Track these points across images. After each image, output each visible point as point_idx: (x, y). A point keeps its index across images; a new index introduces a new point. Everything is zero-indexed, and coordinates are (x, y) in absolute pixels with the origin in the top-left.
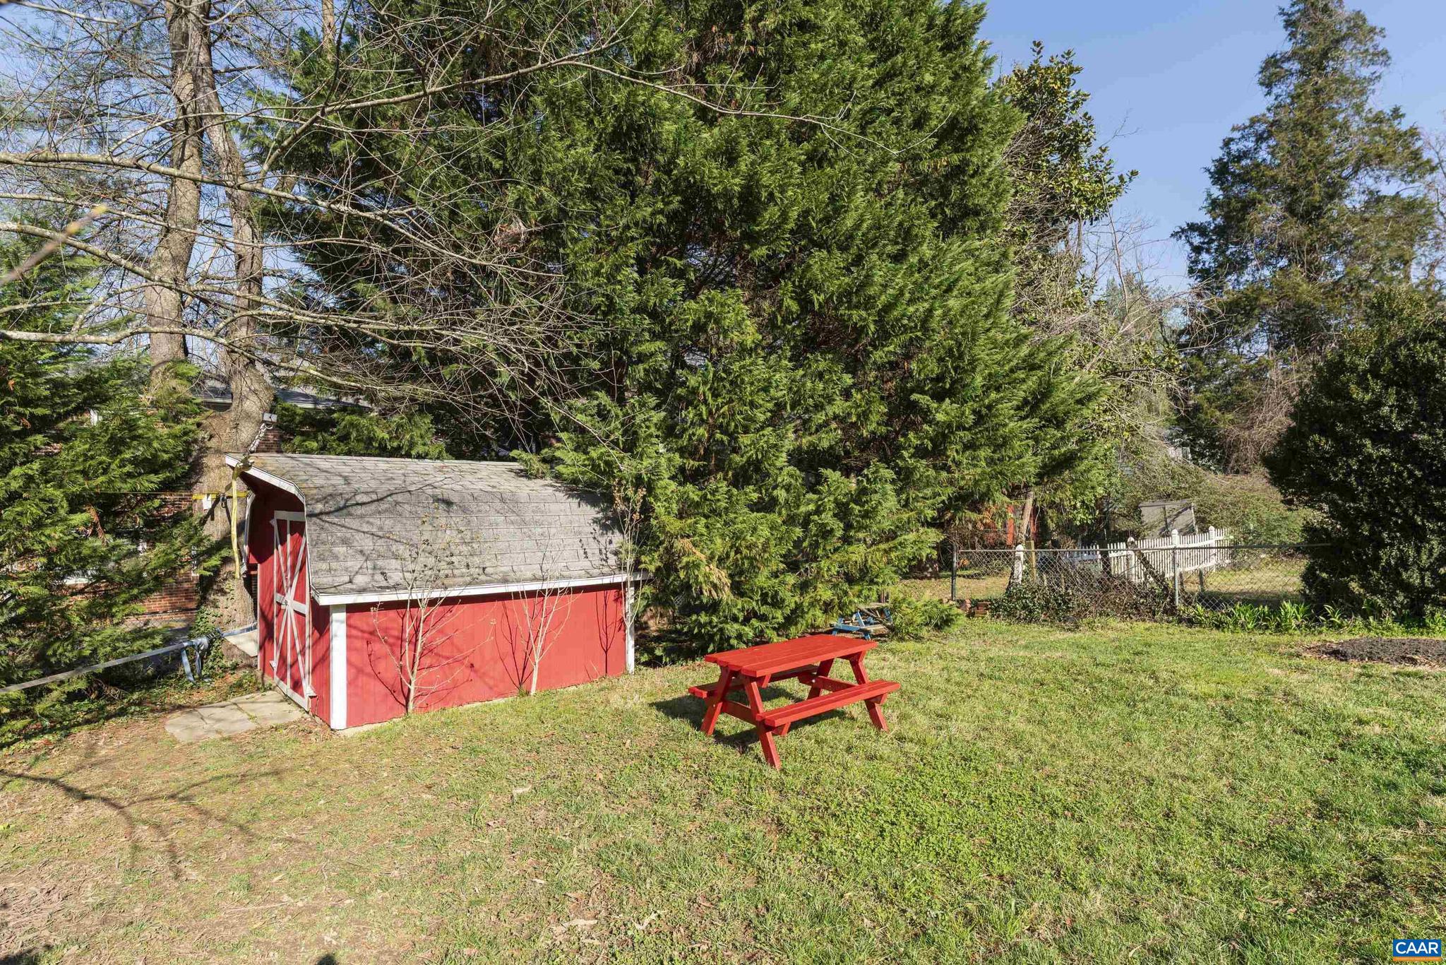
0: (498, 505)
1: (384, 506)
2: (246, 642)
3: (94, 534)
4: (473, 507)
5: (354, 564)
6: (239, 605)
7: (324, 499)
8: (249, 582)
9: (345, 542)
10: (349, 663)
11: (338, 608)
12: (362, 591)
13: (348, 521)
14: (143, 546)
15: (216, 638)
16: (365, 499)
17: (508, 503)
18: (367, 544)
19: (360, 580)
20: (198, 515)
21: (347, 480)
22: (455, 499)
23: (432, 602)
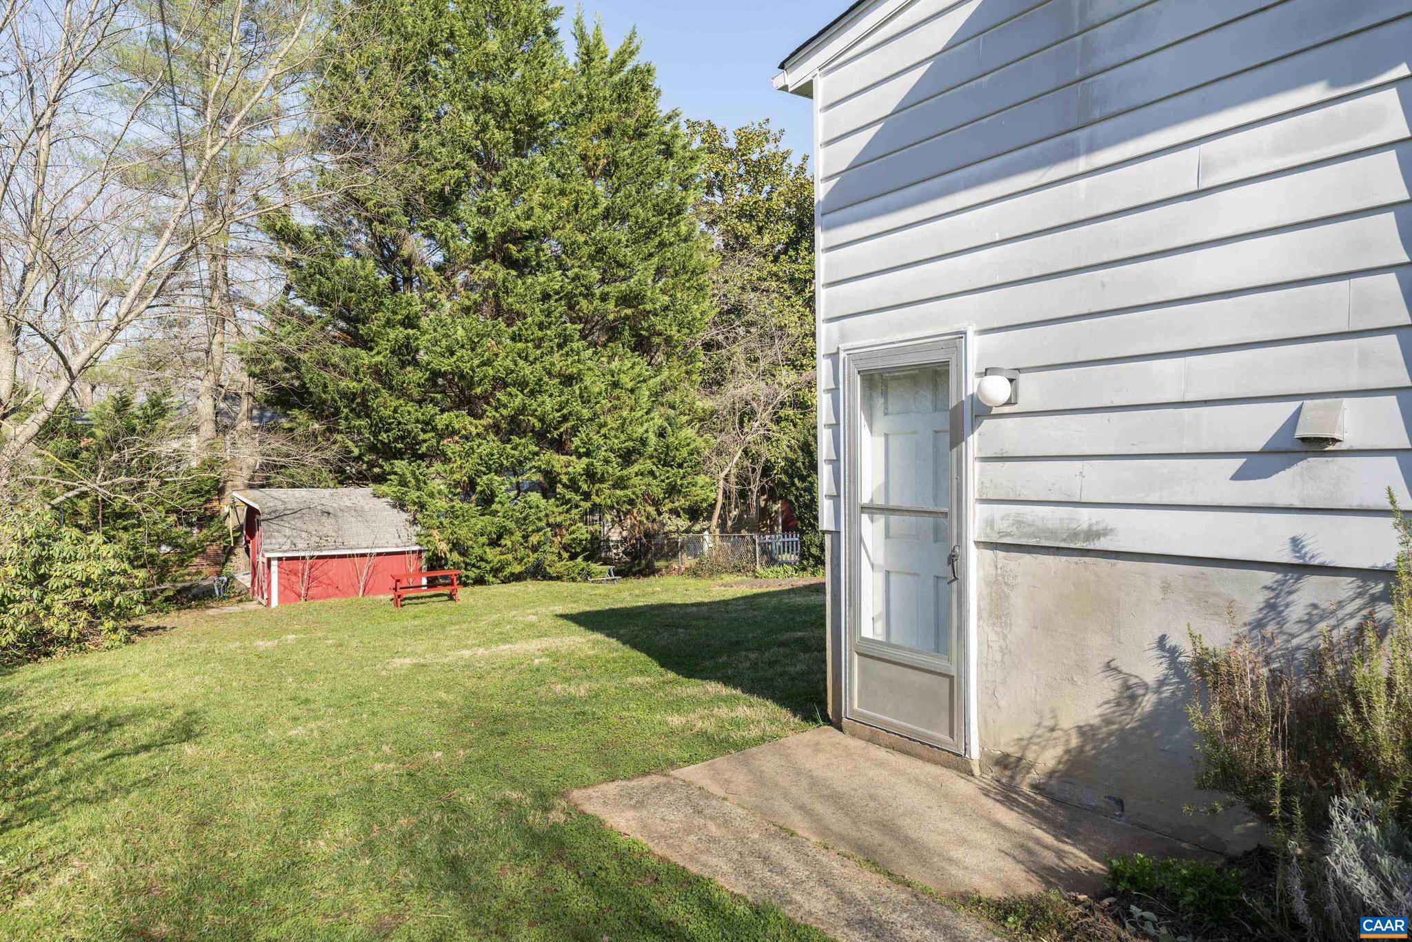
0: (353, 513)
1: (297, 515)
2: (244, 579)
3: (176, 526)
4: (340, 514)
5: (282, 540)
6: (242, 561)
7: (270, 513)
8: (247, 550)
9: (279, 532)
10: (279, 583)
11: (274, 558)
12: (285, 552)
13: (282, 523)
14: (195, 531)
15: (231, 578)
16: (289, 512)
17: (358, 512)
18: (288, 532)
19: (285, 548)
20: (222, 514)
21: (284, 503)
22: (331, 511)
23: (311, 557)
